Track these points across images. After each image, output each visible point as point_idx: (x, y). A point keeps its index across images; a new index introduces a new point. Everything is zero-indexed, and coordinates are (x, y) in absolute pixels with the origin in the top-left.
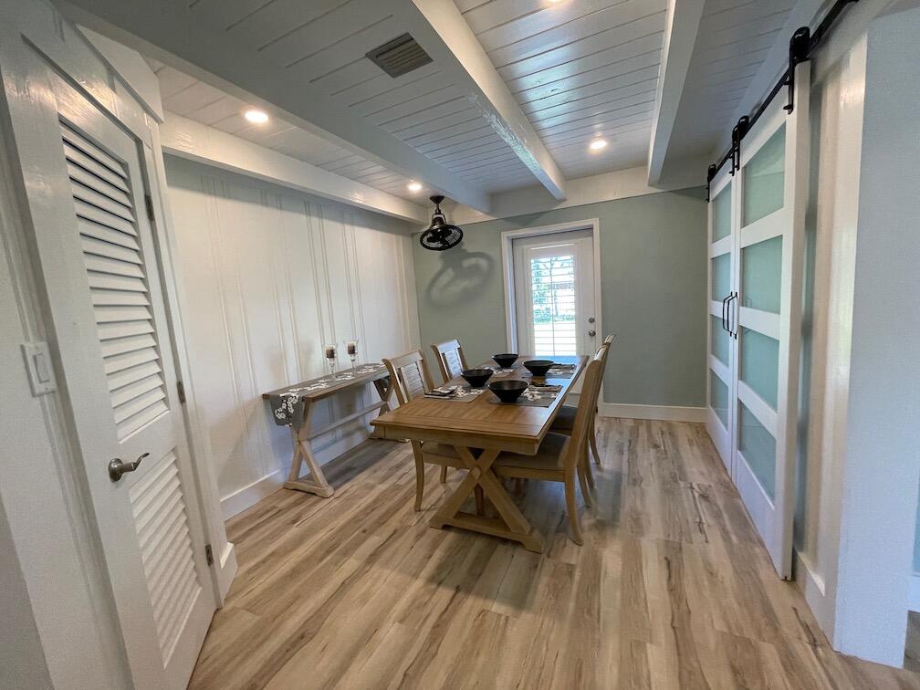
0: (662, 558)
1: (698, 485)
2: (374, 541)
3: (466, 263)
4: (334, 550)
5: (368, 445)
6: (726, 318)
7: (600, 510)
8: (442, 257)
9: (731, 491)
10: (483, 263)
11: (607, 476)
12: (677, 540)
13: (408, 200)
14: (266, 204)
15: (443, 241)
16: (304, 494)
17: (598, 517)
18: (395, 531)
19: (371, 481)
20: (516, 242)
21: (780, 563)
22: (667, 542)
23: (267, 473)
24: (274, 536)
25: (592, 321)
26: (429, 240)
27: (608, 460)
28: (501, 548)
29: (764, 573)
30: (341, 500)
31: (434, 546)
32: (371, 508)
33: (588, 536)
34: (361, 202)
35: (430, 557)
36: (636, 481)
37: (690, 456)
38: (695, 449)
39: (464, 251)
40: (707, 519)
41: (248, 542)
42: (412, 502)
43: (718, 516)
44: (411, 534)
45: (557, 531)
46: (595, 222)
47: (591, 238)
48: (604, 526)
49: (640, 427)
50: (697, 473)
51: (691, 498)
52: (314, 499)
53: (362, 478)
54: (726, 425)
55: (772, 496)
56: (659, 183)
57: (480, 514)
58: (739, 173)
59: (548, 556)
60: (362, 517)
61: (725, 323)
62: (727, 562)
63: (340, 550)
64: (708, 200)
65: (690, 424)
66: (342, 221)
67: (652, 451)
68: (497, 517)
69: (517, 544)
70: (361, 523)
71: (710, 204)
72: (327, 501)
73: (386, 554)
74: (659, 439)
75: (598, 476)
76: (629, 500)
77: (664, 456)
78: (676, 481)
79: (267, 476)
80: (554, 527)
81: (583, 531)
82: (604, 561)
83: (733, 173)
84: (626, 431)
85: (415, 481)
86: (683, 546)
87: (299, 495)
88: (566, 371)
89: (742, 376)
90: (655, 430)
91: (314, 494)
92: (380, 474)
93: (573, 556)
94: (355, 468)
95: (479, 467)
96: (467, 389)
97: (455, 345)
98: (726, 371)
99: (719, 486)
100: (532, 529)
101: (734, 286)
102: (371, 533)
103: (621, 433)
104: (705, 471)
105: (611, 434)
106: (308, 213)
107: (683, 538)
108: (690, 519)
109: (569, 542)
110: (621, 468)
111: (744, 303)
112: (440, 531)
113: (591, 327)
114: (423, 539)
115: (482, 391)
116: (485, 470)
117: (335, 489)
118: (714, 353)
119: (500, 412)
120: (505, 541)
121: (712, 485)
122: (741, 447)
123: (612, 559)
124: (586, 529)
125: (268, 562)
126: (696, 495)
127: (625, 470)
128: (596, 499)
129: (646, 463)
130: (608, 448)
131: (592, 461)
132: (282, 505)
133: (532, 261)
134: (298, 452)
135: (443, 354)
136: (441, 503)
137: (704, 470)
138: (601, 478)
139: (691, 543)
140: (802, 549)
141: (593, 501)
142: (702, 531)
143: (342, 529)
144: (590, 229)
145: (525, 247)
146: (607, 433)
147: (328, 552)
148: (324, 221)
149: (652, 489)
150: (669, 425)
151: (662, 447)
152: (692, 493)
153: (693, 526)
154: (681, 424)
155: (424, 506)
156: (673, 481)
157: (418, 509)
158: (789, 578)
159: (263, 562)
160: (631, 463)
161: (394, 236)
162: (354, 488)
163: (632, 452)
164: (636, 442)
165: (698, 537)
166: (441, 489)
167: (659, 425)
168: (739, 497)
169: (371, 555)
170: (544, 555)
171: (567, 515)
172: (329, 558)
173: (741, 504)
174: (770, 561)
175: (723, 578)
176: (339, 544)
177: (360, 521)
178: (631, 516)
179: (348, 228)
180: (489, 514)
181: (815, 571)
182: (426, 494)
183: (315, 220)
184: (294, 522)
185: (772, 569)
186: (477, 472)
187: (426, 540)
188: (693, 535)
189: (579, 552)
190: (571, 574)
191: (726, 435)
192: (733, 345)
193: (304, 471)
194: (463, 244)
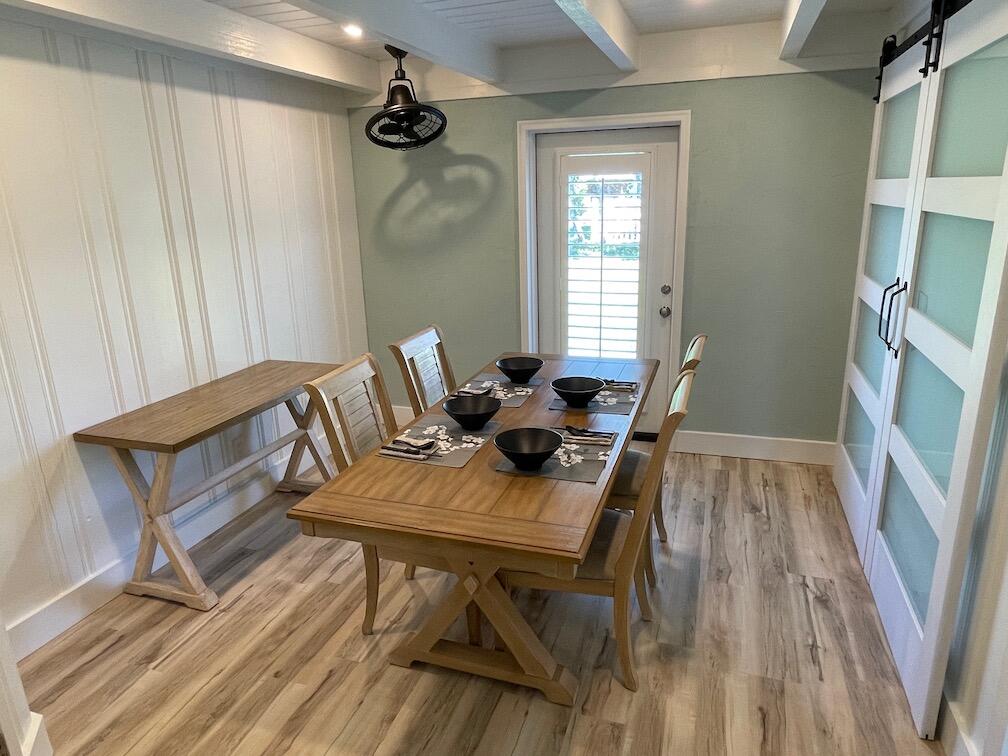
0: (755, 708)
1: (815, 579)
2: (294, 692)
3: (451, 174)
4: (226, 710)
5: (275, 504)
6: (885, 316)
7: (665, 625)
8: (406, 160)
9: (859, 587)
10: (482, 175)
11: (676, 564)
12: (778, 677)
13: (342, 49)
14: (55, 60)
15: (409, 132)
16: (164, 603)
17: (662, 640)
18: (331, 673)
19: (283, 577)
20: (543, 140)
21: (921, 714)
22: (763, 680)
23: (92, 570)
24: (113, 689)
25: (666, 290)
26: (384, 130)
27: (680, 534)
28: (508, 699)
29: (898, 728)
30: (231, 614)
31: (398, 700)
32: (285, 630)
33: (644, 673)
34: (251, 56)
35: (392, 718)
36: (721, 574)
37: (806, 527)
38: (814, 514)
39: (448, 151)
40: (824, 639)
41: (66, 702)
42: (359, 616)
43: (839, 633)
44: (358, 677)
45: (598, 667)
46: (684, 118)
47: (676, 144)
48: (669, 654)
49: (732, 473)
50: (814, 557)
51: (803, 603)
52: (182, 613)
53: (268, 572)
54: (865, 485)
55: (922, 616)
56: (800, 56)
57: (475, 643)
58: (935, 77)
59: (583, 711)
60: (270, 648)
61: (883, 327)
62: (846, 709)
63: (236, 713)
64: (877, 99)
65: (808, 468)
66: (215, 90)
67: (749, 517)
68: (501, 648)
69: (533, 692)
70: (271, 660)
71: (879, 107)
72: (204, 618)
73: (317, 718)
74: (759, 494)
75: (663, 565)
76: (709, 610)
77: (766, 527)
78: (782, 574)
79: (91, 576)
80: (591, 660)
81: (637, 665)
82: (668, 719)
83: (924, 72)
84: (709, 479)
85: (363, 575)
86: (786, 686)
87: (155, 605)
88: (623, 397)
89: (898, 418)
90: (755, 478)
91: (183, 604)
92: (300, 562)
93: (622, 709)
94: (252, 552)
95: (476, 576)
96: (455, 436)
97: (430, 338)
98: (875, 399)
99: (846, 581)
100: (560, 668)
101: (905, 272)
102: (290, 678)
103: (701, 483)
104: (825, 555)
105: (685, 486)
106: (144, 76)
107: (788, 673)
108: (799, 639)
109: (616, 686)
110: (698, 549)
111: (914, 302)
112: (408, 672)
113: (664, 301)
114: (379, 686)
115: (480, 440)
116: (485, 581)
117: (220, 593)
118: (857, 361)
119: (515, 493)
120: (514, 687)
121: (836, 581)
122: (882, 526)
123: (680, 713)
124: (642, 661)
125: (108, 740)
126: (811, 597)
127: (705, 553)
128: (658, 603)
129: (738, 541)
130: (681, 511)
131: (655, 536)
132: (124, 625)
133: (570, 179)
134: (149, 535)
135: (412, 360)
136: (408, 618)
137: (824, 551)
138: (667, 567)
139: (799, 681)
140: (954, 698)
141: (652, 608)
142: (815, 660)
143: (237, 670)
144: (677, 127)
145: (560, 150)
146: (680, 482)
147: (215, 716)
148: (177, 89)
149: (745, 587)
150: (777, 468)
151: (764, 512)
152: (806, 594)
153: (803, 653)
154: (795, 468)
155: (377, 625)
156: (777, 572)
157: (368, 630)
158: (931, 737)
159: (100, 738)
160: (716, 539)
161: (314, 116)
162: (255, 591)
163: (717, 517)
164: (725, 501)
165: (808, 672)
166: (406, 592)
167: (761, 468)
168: (872, 600)
169: (292, 720)
170: (576, 710)
171: (614, 636)
172: (218, 726)
173: (874, 612)
174: (906, 708)
175: (840, 739)
176: (234, 701)
177: (270, 653)
178: (712, 637)
179: (225, 102)
180: (489, 644)
181: (970, 733)
182: (382, 601)
183: (159, 90)
184: (150, 659)
185: (909, 721)
186: (471, 584)
187: (384, 688)
188: (803, 669)
189: (630, 702)
190: (617, 741)
191: (862, 501)
192: (891, 366)
193: (160, 561)
194: (445, 137)
